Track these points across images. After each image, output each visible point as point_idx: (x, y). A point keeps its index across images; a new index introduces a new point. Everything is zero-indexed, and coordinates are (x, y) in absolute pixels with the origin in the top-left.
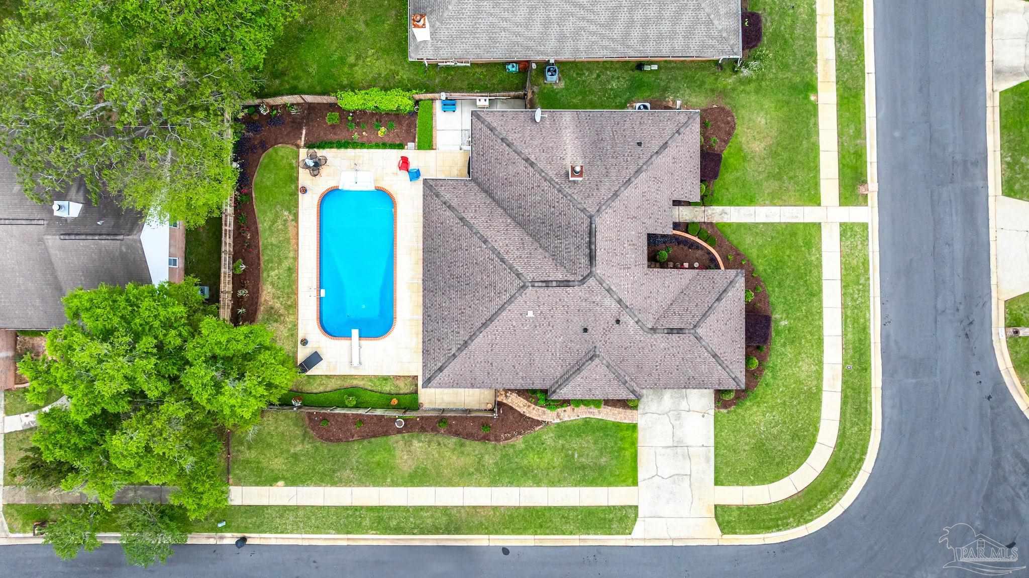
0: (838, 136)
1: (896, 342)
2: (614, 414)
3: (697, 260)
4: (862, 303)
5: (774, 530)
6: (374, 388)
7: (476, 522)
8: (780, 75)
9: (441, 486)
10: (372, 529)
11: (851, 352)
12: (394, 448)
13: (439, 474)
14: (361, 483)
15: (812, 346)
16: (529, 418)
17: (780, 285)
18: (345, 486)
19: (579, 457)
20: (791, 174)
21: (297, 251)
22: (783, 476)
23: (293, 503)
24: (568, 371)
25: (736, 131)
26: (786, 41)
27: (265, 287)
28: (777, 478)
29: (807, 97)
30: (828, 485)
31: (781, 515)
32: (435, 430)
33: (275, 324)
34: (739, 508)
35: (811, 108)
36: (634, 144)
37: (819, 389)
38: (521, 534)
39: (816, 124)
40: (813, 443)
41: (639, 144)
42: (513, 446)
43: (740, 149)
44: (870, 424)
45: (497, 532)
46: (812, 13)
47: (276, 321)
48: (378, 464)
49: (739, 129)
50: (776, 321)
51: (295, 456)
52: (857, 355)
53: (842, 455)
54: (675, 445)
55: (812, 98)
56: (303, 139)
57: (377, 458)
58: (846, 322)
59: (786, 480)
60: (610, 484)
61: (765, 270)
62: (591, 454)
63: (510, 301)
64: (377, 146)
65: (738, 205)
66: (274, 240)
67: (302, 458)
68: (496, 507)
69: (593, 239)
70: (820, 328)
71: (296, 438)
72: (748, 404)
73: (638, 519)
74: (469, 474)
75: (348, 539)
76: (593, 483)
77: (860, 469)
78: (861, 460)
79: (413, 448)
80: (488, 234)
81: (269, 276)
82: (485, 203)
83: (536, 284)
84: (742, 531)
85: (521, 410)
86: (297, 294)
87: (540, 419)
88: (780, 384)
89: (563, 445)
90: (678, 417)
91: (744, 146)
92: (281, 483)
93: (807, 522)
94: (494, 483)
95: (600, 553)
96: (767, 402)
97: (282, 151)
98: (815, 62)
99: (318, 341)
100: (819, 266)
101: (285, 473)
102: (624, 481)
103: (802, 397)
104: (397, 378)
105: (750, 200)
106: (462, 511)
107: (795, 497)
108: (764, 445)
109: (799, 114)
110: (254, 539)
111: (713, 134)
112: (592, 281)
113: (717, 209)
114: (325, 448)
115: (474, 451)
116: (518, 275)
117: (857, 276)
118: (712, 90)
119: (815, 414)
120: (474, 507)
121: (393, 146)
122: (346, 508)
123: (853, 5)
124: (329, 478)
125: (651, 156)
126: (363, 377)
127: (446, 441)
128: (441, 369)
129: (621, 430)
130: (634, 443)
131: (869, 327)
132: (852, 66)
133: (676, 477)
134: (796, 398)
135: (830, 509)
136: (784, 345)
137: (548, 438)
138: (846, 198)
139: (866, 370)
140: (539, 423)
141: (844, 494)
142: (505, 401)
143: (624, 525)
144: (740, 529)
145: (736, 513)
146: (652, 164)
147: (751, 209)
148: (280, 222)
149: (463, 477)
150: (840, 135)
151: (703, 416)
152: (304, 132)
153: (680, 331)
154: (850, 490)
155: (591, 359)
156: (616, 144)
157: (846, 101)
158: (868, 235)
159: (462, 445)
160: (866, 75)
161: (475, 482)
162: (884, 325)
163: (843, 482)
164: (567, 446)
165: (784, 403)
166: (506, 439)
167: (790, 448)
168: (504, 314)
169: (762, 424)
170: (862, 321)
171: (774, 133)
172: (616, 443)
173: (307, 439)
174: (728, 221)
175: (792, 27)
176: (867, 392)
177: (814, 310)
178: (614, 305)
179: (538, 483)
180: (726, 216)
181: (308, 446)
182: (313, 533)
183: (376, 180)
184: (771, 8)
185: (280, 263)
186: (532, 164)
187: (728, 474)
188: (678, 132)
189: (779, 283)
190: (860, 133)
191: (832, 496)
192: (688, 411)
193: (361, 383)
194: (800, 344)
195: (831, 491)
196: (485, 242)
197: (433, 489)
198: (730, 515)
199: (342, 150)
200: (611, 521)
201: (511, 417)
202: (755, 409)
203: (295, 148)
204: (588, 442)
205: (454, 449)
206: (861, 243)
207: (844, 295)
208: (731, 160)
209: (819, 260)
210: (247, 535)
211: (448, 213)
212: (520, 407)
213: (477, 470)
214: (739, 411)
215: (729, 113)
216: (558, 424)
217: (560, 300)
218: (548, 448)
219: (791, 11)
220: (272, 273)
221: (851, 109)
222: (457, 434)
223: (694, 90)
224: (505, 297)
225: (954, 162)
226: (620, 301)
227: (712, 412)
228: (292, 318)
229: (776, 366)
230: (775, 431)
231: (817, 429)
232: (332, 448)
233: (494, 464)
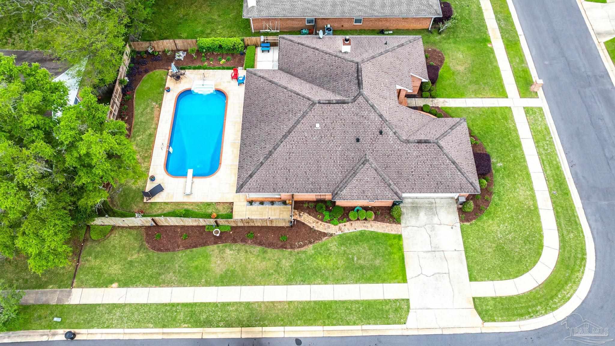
1: (584, 177)
2: (383, 227)
4: (551, 152)
5: (527, 317)
6: (200, 211)
7: (274, 315)
8: (467, 35)
9: (245, 285)
10: (184, 322)
11: (553, 182)
12: (210, 255)
13: (245, 275)
14: (181, 284)
16: (317, 231)
17: (491, 141)
18: (167, 286)
19: (357, 260)
20: (485, 81)
21: (157, 124)
22: (524, 273)
23: (122, 301)
24: (346, 177)
26: (467, 20)
28: (519, 273)
29: (485, 45)
31: (530, 304)
32: (244, 241)
34: (494, 299)
35: (489, 50)
36: (382, 44)
37: (536, 207)
38: (311, 325)
39: (494, 57)
40: (541, 246)
41: (386, 44)
42: (305, 252)
43: (449, 69)
44: (582, 232)
45: (291, 324)
46: (480, 8)
48: (196, 268)
50: (494, 163)
51: (131, 263)
52: (558, 184)
53: (567, 255)
54: (433, 250)
55: (489, 45)
57: (196, 263)
58: (543, 164)
59: (527, 275)
60: (384, 281)
61: (479, 133)
62: (367, 257)
63: (303, 115)
64: (219, 69)
65: (454, 98)
66: (143, 119)
67: (136, 265)
68: (291, 302)
70: (526, 167)
71: (134, 249)
72: (485, 218)
73: (410, 311)
74: (269, 275)
75: (163, 333)
76: (369, 280)
77: (584, 266)
78: (583, 259)
79: (225, 255)
80: (288, 86)
81: (135, 140)
82: (286, 76)
83: (322, 102)
84: (500, 319)
85: (311, 225)
86: (152, 150)
87: (326, 231)
88: (506, 203)
89: (345, 251)
90: (433, 229)
91: (452, 68)
92: (115, 285)
93: (553, 309)
94: (289, 282)
95: (380, 342)
96: (499, 217)
97: (158, 73)
99: (162, 178)
100: (516, 130)
101: (120, 277)
102: (396, 278)
103: (525, 212)
104: (218, 203)
105: (461, 95)
106: (262, 306)
107: (538, 289)
109: (483, 52)
110: (83, 334)
111: (431, 61)
112: (360, 99)
113: (440, 100)
114: (155, 255)
115: (274, 256)
116: (309, 99)
117: (543, 136)
118: (427, 42)
119: (538, 225)
120: (273, 303)
121: (229, 68)
122: (165, 304)
123: (502, 6)
124: (155, 280)
125: (394, 47)
126: (192, 204)
127: (252, 250)
129: (390, 239)
130: (400, 249)
131: (561, 167)
132: (509, 31)
133: (437, 275)
134: (520, 214)
135: (569, 298)
136: (503, 178)
137: (333, 246)
138: (523, 94)
139: (567, 194)
140: (325, 234)
141: (577, 286)
142: (299, 219)
143: (399, 315)
144: (498, 317)
145: (492, 303)
146: (395, 50)
147: (462, 100)
148: (149, 109)
149: (264, 278)
150: (511, 62)
151: (452, 228)
153: (426, 141)
155: (363, 163)
156: (371, 44)
157: (510, 46)
158: (543, 114)
159: (265, 252)
160: (518, 36)
161: (274, 282)
162: (571, 166)
163: (574, 276)
164: (348, 252)
165: (512, 217)
166: (300, 246)
167: (524, 250)
168: (298, 126)
169: (498, 232)
170: (555, 163)
171: (469, 61)
172: (386, 249)
173: (142, 250)
174: (449, 106)
175: (469, 14)
176: (572, 208)
177: (519, 156)
178: (377, 118)
179: (325, 281)
180: (447, 104)
181: (142, 255)
182: (134, 327)
183: (216, 85)
184: (455, 6)
185: (145, 130)
186: (317, 49)
187: (479, 271)
188: (409, 41)
189: (491, 140)
190: (523, 60)
191: (568, 288)
192: (441, 224)
193: (190, 208)
194: (515, 177)
195: (566, 283)
196: (286, 88)
197: (238, 288)
198: (487, 305)
199: (196, 71)
200: (388, 312)
201: (304, 230)
202: (490, 221)
203: (166, 71)
204: (364, 248)
205: (258, 255)
206: (541, 118)
207: (537, 147)
208: (445, 75)
209: (515, 126)
211: (262, 81)
212: (310, 223)
213: (275, 271)
214: (479, 223)
215: (439, 52)
216: (340, 236)
217: (339, 114)
218: (332, 253)
219: (467, 8)
221: (514, 50)
222: (260, 244)
224: (300, 115)
225: (588, 76)
226: (381, 116)
227: (458, 225)
228: (146, 164)
229: (500, 192)
230: (510, 237)
231: (542, 236)
232: (161, 256)
233: (290, 266)
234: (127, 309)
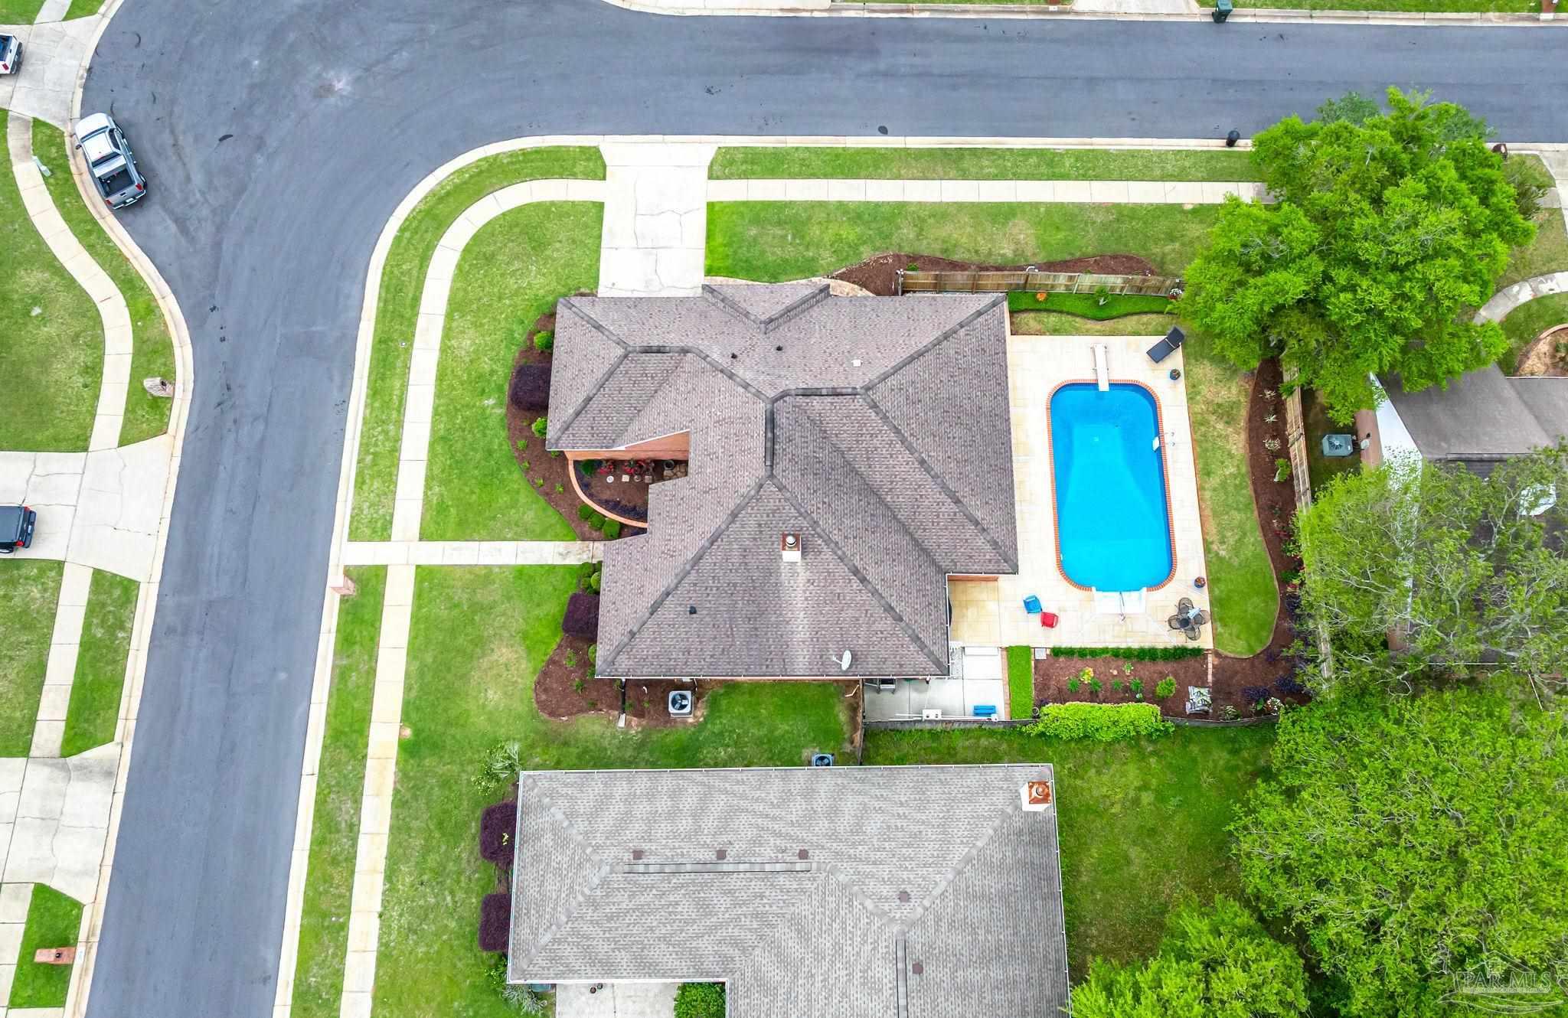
0: (375, 671)
1: (331, 379)
3: (608, 486)
4: (374, 428)
5: (530, 151)
6: (1070, 318)
7: (923, 162)
9: (972, 203)
10: (1061, 154)
11: (399, 363)
12: (1038, 247)
13: (974, 216)
14: (1081, 207)
15: (453, 371)
16: (854, 282)
17: (490, 453)
18: (1101, 204)
19: (787, 236)
20: (455, 612)
21: (1200, 499)
22: (510, 211)
23: (1169, 185)
24: (803, 311)
25: (535, 678)
26: (440, 825)
27: (1242, 451)
28: (520, 209)
29: (417, 732)
30: (451, 199)
31: (518, 167)
33: (1220, 401)
34: (574, 176)
35: (414, 716)
36: (702, 612)
37: (449, 316)
38: (864, 149)
39: (408, 688)
40: (467, 250)
41: (693, 611)
42: (876, 249)
43: (530, 650)
44: (383, 274)
45: (895, 151)
46: (390, 875)
47: (1219, 405)
48: (1058, 229)
49: (530, 680)
50: (499, 404)
51: (1172, 239)
52: (390, 359)
53: (428, 236)
54: (654, 251)
55: (408, 732)
56: (1210, 666)
57: (1061, 235)
58: (400, 403)
59: (507, 209)
60: (745, 204)
61: (510, 473)
62: (770, 240)
63: (885, 377)
64: (1094, 653)
65: (541, 566)
66: (1237, 516)
67: (1163, 236)
68: (896, 179)
69: (769, 444)
70: (438, 395)
71: (1174, 262)
73: (708, 165)
74: (934, 217)
75: (1092, 145)
76: (768, 206)
77: (406, 219)
78: (402, 230)
79: (1013, 247)
80: (919, 476)
81: (1238, 466)
82: (925, 530)
83: (850, 390)
84: (571, 150)
85: (864, 293)
86: (1193, 440)
88: (503, 323)
89: (808, 250)
90: (647, 284)
91: (524, 655)
92: (1189, 207)
93: (486, 159)
94: (902, 206)
95: (760, 128)
96: (524, 300)
97: (1239, 648)
98: (396, 791)
99: (1156, 378)
100: (430, 479)
101: (1184, 219)
102: (726, 208)
103: (474, 306)
104: (1039, 333)
105: (522, 574)
106: (942, 173)
107: (496, 188)
108: (533, 248)
109: (433, 705)
111: (572, 672)
112: (772, 394)
113: (573, 560)
115: (928, 244)
116: (874, 406)
117: (374, 466)
118: (566, 744)
119: (458, 286)
120: (926, 179)
121: (1070, 653)
122: (1097, 178)
123: (321, 889)
124: (1123, 213)
125: (676, 587)
126: (1088, 333)
127: (966, 256)
128: (979, 314)
129: (727, 268)
130: (710, 251)
131: (367, 397)
132: (338, 784)
133: (656, 213)
134: (484, 304)
136: (492, 372)
137: (827, 258)
138: (377, 575)
139: (380, 342)
140: (841, 277)
141: (431, 191)
143: (728, 158)
144: (574, 153)
145: (578, 169)
146: (677, 575)
147: (521, 561)
148: (1232, 541)
149: (942, 213)
150: (372, 672)
151: (613, 285)
152: (1210, 678)
153: (647, 350)
154: (422, 195)
155: (771, 320)
156: (728, 611)
157: (356, 727)
158: (351, 523)
159: (946, 250)
160: (316, 771)
161: (925, 207)
162: (345, 402)
163: (431, 203)
164: (802, 249)
165: (500, 299)
166: (885, 258)
167: (498, 245)
168: (894, 364)
169: (533, 274)
170: (377, 405)
171: (475, 675)
172: (735, 252)
173: (1158, 259)
174: (558, 543)
175: (427, 850)
176: (382, 315)
177: (444, 419)
178: (739, 372)
179: (842, 207)
180: (561, 550)
181: (1157, 250)
182: (1139, 152)
183: (1092, 600)
184: (458, 882)
185: (1223, 485)
186: (856, 572)
187: (584, 215)
188: (632, 634)
189: (490, 455)
190: (341, 675)
191: (449, 189)
193: (1091, 325)
194: (469, 374)
195: (448, 194)
196: (922, 462)
197: (983, 199)
198: (585, 167)
199: (1147, 645)
200: (745, 162)
201: (878, 282)
202: (542, 292)
203: (1220, 650)
204: (773, 253)
205: (955, 246)
206: (362, 511)
207: (398, 439)
208: (545, 633)
209: (428, 487)
210: (1227, 149)
211: (979, 515)
213: (924, 221)
214: (563, 291)
215: (543, 705)
216: (813, 276)
217: (816, 376)
218: (828, 247)
219: (425, 878)
220: (1233, 470)
221: (349, 712)
222: (952, 265)
223: (595, 744)
224: (892, 381)
225: (201, 633)
226: (732, 377)
227: (600, 290)
228: (1197, 408)
229: (506, 347)
230: (517, 265)
231: (459, 267)
232: (1122, 248)
233: (900, 228)
234: (1158, 172)
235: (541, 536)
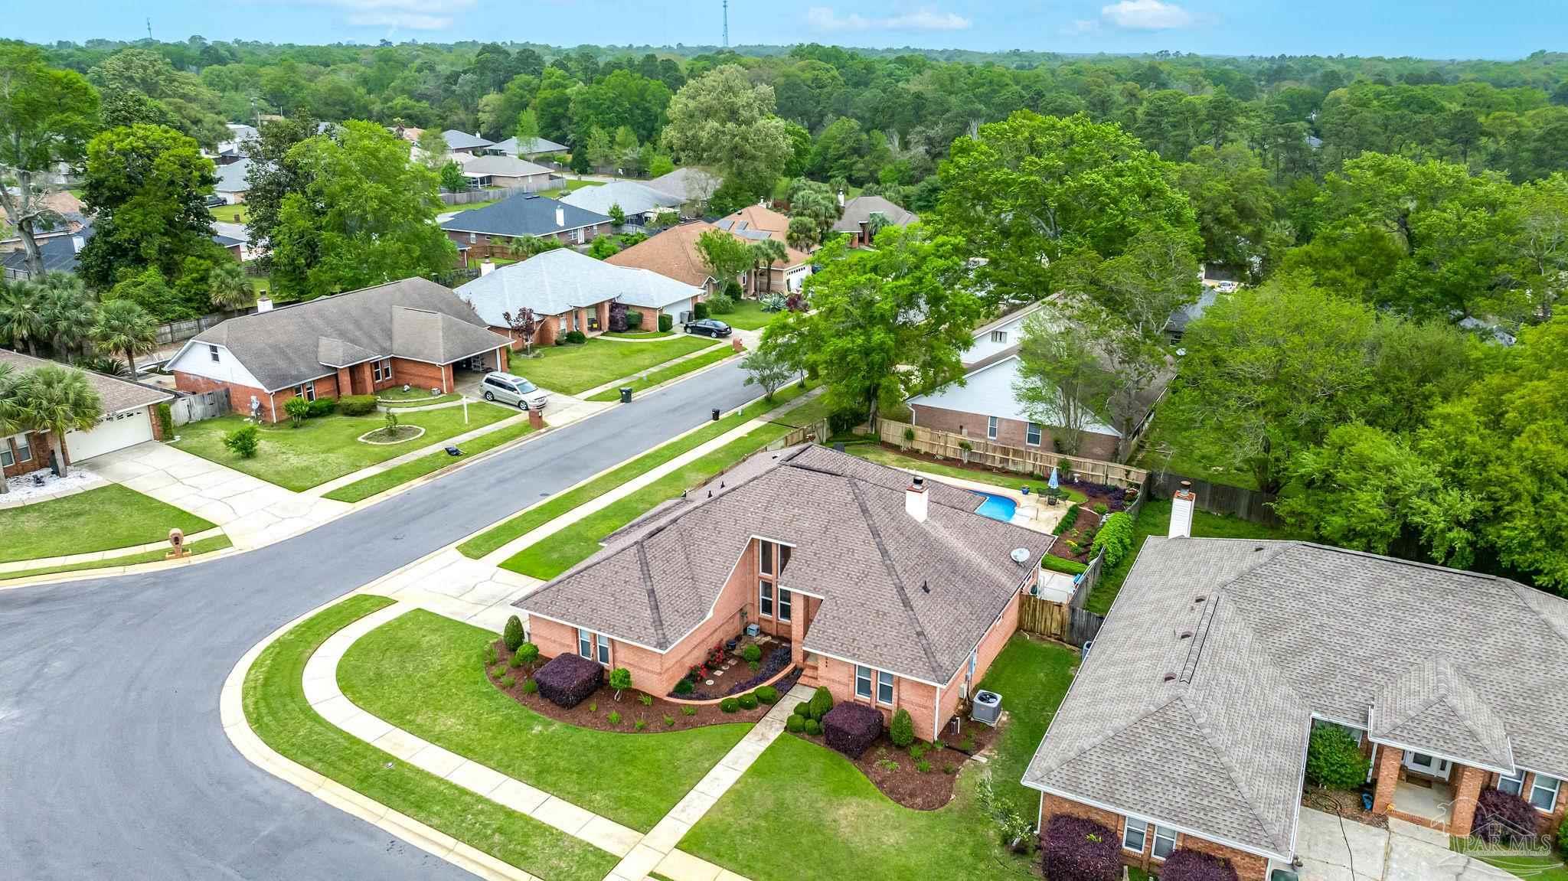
3: (715, 685)
11: (409, 777)
15: (469, 742)
17: (596, 747)
19: (579, 545)
22: (349, 651)
25: (891, 802)
34: (370, 611)
36: (930, 581)
37: (401, 725)
40: (347, 688)
41: (927, 588)
49: (892, 808)
50: (547, 726)
52: (395, 779)
53: (293, 706)
54: (505, 600)
60: (525, 551)
61: (634, 742)
65: (763, 756)
69: (822, 472)
70: (483, 761)
73: (464, 557)
77: (248, 715)
78: (255, 721)
93: (269, 648)
96: (455, 674)
100: (578, 800)
103: (417, 704)
105: (759, 772)
108: (408, 652)
111: (903, 769)
113: (775, 736)
121: (1057, 533)
122: (688, 449)
131: (414, 817)
136: (507, 717)
141: (246, 689)
145: (367, 606)
146: (889, 573)
147: (743, 768)
149: (645, 492)
153: (652, 534)
162: (394, 843)
163: (260, 693)
165: (432, 687)
174: (746, 739)
177: (517, 766)
180: (755, 739)
186: (952, 507)
188: (922, 635)
194: (490, 732)
195: (267, 679)
198: (371, 603)
200: (488, 540)
207: (499, 809)
215: (929, 806)
229: (490, 700)
230: (410, 666)
231: (356, 702)
235: (727, 747)
